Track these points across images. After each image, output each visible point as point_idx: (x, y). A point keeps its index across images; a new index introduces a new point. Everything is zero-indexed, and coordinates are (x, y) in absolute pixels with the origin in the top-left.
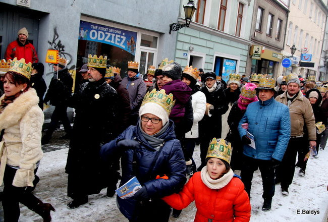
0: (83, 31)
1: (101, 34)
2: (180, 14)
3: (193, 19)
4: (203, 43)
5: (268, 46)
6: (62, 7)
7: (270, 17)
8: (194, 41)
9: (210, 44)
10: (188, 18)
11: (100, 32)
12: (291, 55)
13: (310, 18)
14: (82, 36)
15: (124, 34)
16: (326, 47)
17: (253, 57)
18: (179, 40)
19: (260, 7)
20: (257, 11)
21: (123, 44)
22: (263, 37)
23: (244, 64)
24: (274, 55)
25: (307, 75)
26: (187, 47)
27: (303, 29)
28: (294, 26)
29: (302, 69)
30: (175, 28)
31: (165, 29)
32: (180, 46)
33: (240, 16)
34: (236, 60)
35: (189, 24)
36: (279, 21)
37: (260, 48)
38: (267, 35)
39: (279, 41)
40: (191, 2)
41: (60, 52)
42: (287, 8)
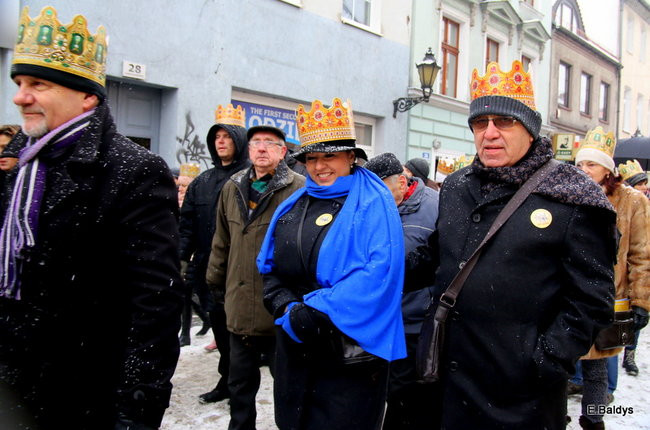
2: (410, 81)
3: (437, 88)
4: (458, 133)
6: (199, 76)
7: (584, 79)
8: (440, 129)
10: (427, 85)
11: (267, 119)
17: (557, 156)
18: (412, 128)
19: (562, 62)
20: (557, 70)
22: (574, 117)
26: (427, 141)
28: (633, 94)
30: (402, 105)
31: (386, 110)
32: (414, 139)
35: (428, 97)
36: (602, 87)
38: (581, 114)
39: (608, 124)
40: (429, 56)
41: (197, 155)
42: (617, 61)
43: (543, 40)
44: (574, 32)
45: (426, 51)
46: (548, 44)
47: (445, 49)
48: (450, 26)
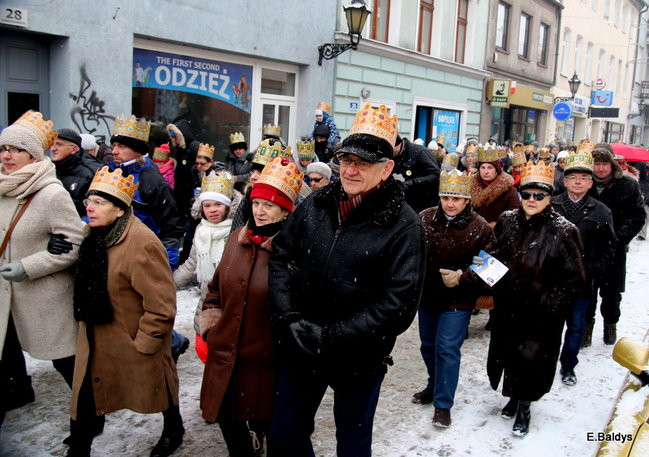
0: (140, 69)
1: (179, 74)
2: (338, 24)
3: (366, 32)
4: (389, 80)
5: (523, 78)
6: (93, 23)
7: (523, 20)
8: (369, 76)
9: (403, 83)
10: (355, 31)
11: (175, 70)
12: (570, 95)
13: (607, 18)
14: (140, 79)
15: (225, 71)
16: (641, 74)
17: (493, 104)
18: (339, 76)
19: (502, 1)
20: (496, 10)
21: (226, 92)
22: (512, 62)
23: (476, 119)
24: (536, 97)
25: (606, 133)
27: (594, 42)
28: (573, 36)
29: (594, 122)
30: (328, 52)
31: (310, 56)
32: (341, 88)
33: (463, 22)
34: (460, 112)
35: (356, 43)
36: (542, 29)
37: (507, 83)
38: (519, 57)
39: (546, 68)
41: (95, 113)
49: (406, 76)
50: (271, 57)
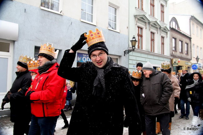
2: (129, 45)
3: (136, 47)
4: (143, 60)
5: (182, 58)
7: (180, 42)
10: (133, 46)
11: (87, 58)
12: (197, 62)
14: (79, 60)
17: (174, 65)
18: (130, 59)
19: (173, 38)
20: (172, 40)
22: (178, 54)
24: (186, 63)
26: (134, 62)
27: (202, 47)
28: (195, 46)
30: (127, 52)
31: (122, 54)
32: (130, 62)
33: (163, 44)
35: (134, 50)
36: (186, 44)
38: (180, 52)
39: (188, 55)
40: (134, 38)
42: (190, 37)
43: (167, 32)
44: (177, 29)
45: (133, 36)
46: (169, 33)
47: (139, 35)
48: (139, 29)
49: (148, 58)
50: (112, 54)
